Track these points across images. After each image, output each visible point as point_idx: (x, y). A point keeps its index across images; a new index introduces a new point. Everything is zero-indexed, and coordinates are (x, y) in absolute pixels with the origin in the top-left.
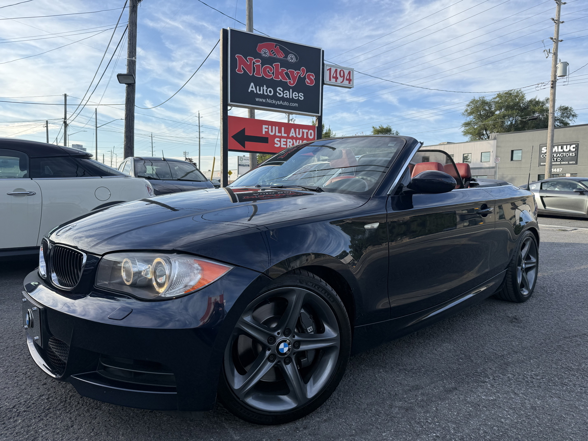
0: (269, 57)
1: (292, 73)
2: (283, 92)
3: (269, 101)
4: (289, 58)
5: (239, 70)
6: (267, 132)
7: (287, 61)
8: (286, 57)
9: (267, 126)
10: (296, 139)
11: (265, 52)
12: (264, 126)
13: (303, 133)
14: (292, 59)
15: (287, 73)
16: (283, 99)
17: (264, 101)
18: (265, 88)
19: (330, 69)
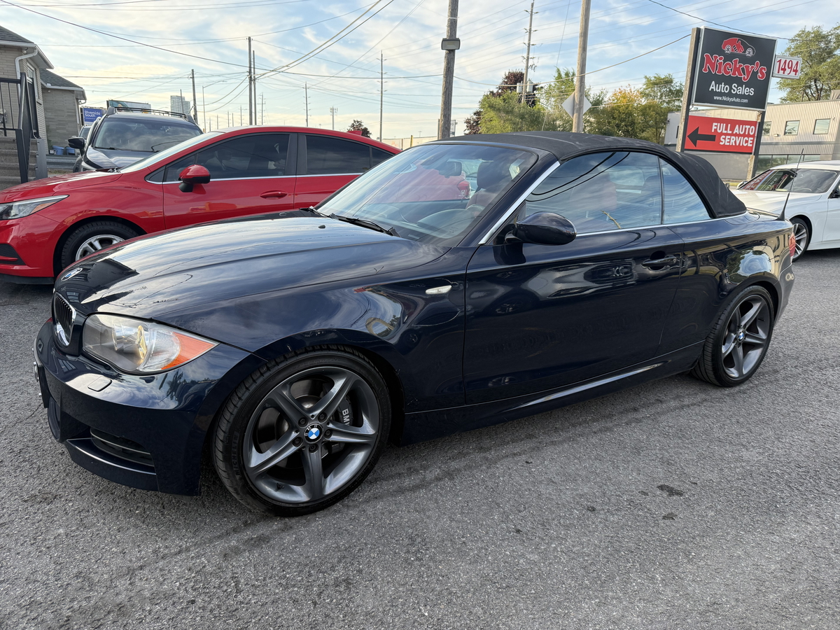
0: (731, 53)
1: (747, 67)
2: (737, 88)
3: (725, 98)
4: (747, 52)
5: (705, 70)
6: (716, 130)
7: (745, 56)
8: (745, 52)
9: (716, 124)
10: (739, 135)
11: (728, 49)
12: (714, 124)
13: (746, 128)
14: (749, 53)
15: (743, 69)
16: (736, 96)
17: (720, 99)
18: (723, 86)
19: (780, 61)
